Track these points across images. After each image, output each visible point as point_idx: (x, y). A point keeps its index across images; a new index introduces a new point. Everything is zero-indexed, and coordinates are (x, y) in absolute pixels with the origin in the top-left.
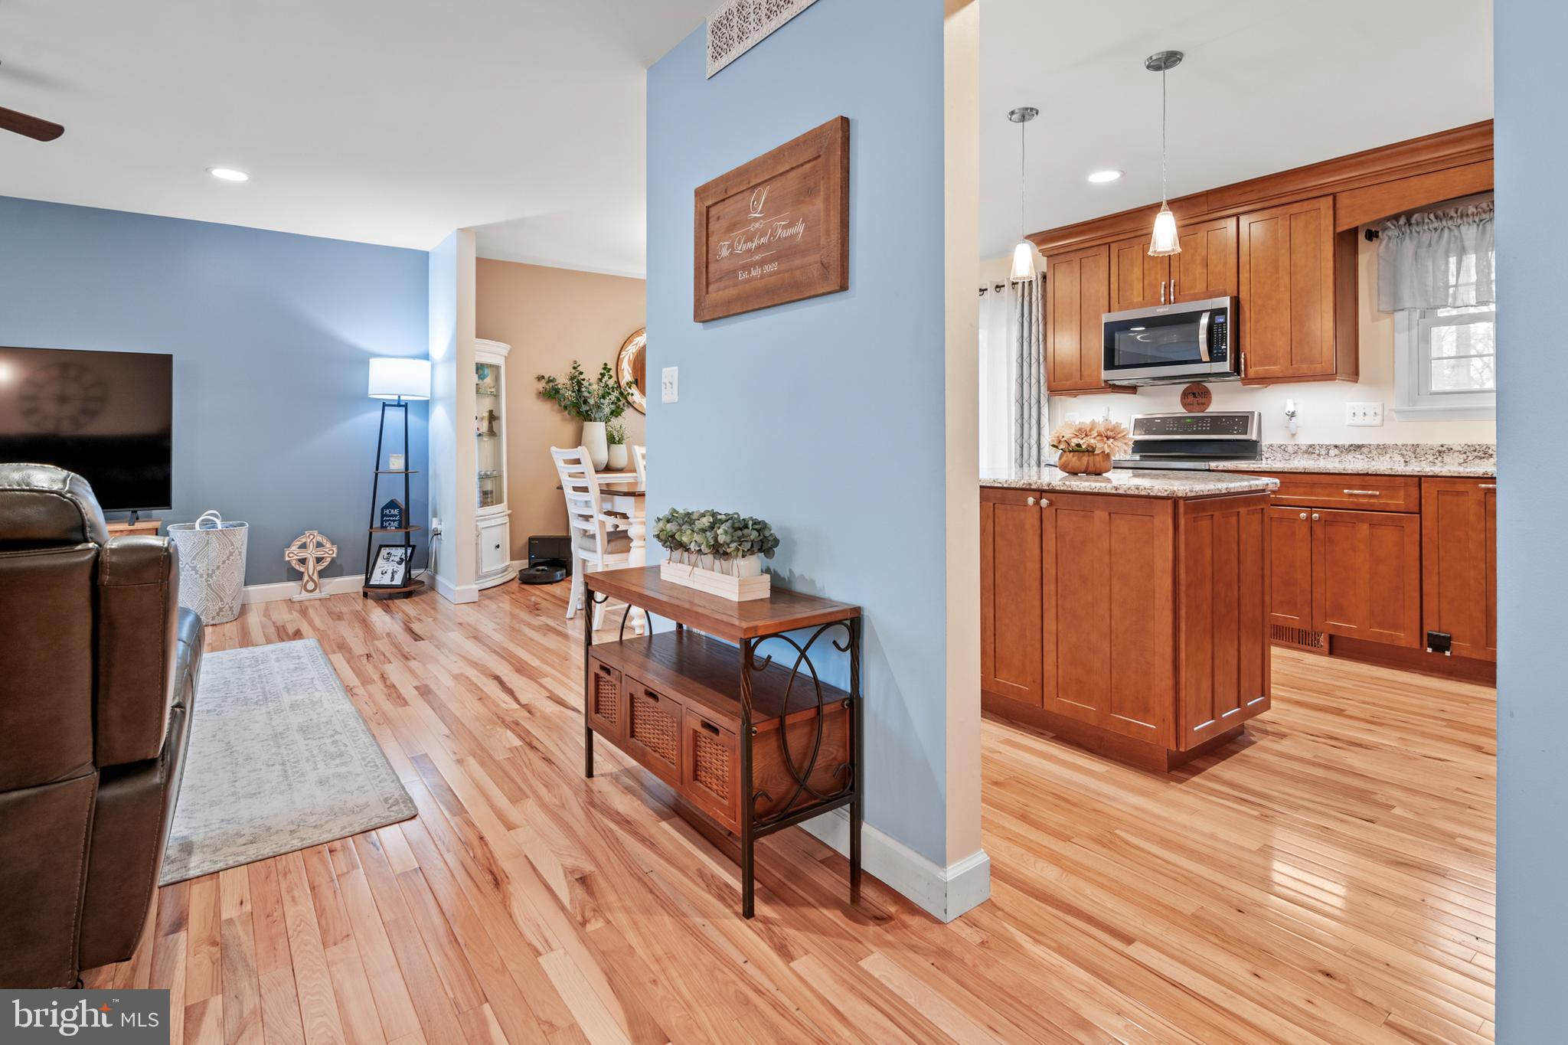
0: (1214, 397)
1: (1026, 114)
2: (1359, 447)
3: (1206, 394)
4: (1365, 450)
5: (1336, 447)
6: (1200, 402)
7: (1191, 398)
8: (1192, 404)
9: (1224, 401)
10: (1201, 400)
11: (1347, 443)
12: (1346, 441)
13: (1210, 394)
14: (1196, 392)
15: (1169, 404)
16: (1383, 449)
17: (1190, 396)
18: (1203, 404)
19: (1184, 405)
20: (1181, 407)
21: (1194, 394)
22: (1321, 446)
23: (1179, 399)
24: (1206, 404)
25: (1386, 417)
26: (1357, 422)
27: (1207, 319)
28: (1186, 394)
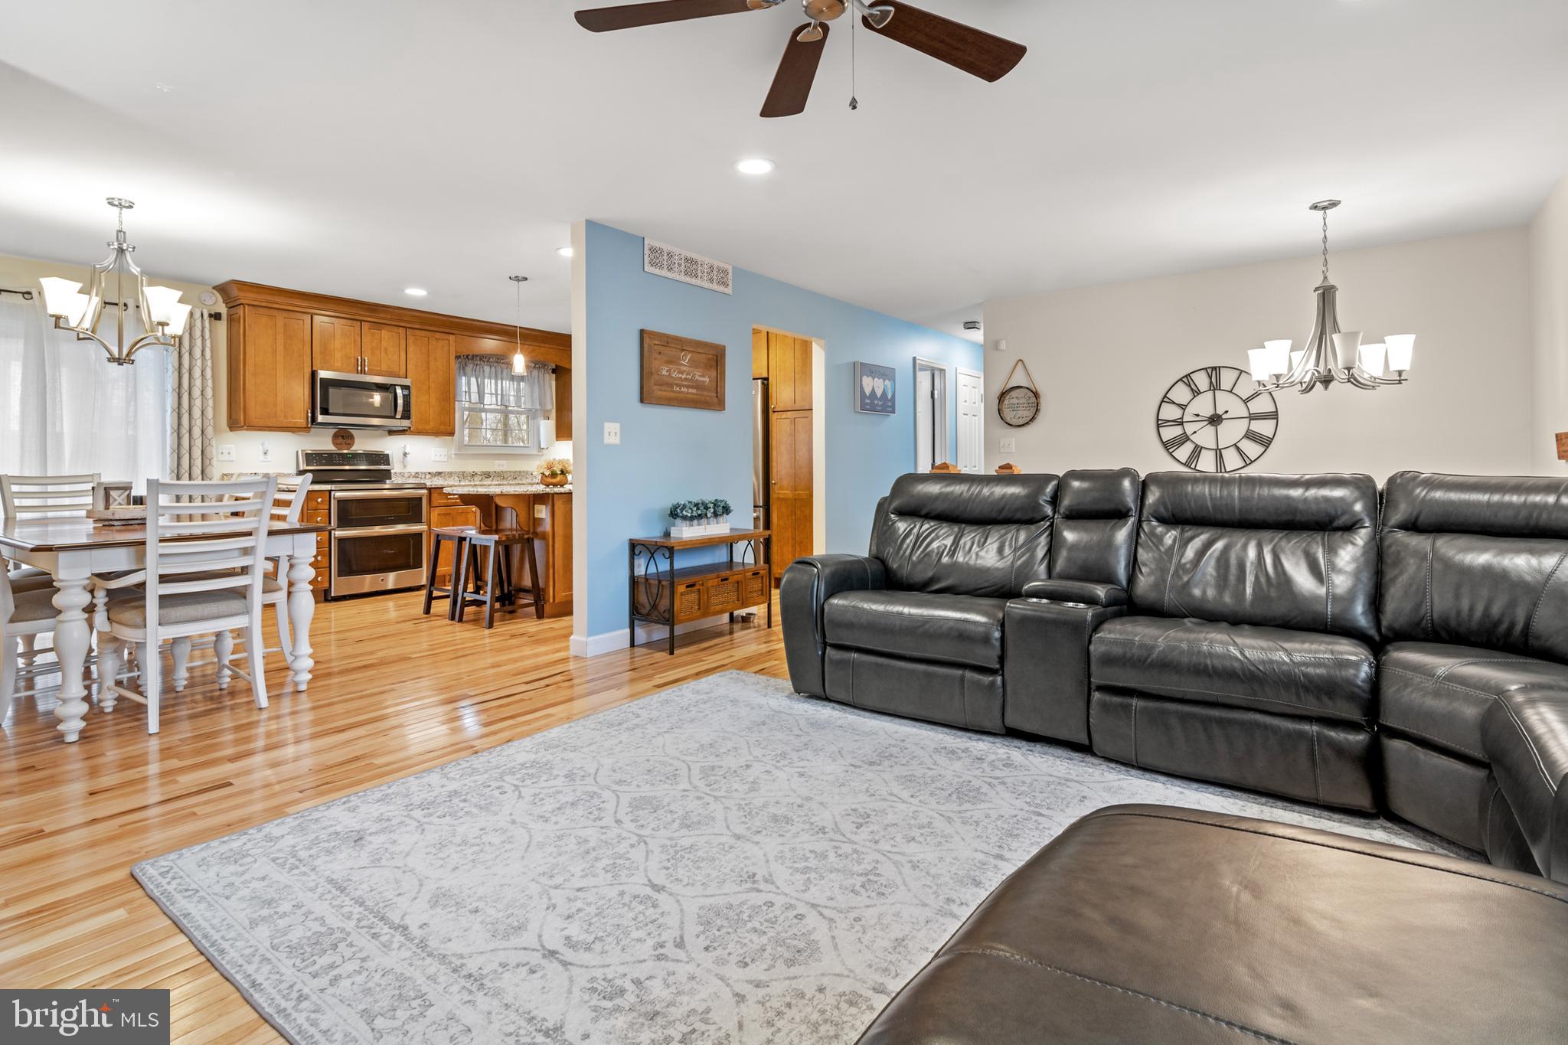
0: (356, 440)
1: (517, 279)
2: (440, 473)
3: (351, 437)
5: (428, 472)
6: (347, 443)
7: (340, 440)
8: (341, 444)
9: (363, 444)
10: (349, 442)
11: (435, 471)
12: (434, 471)
13: (354, 437)
14: (343, 435)
15: (324, 443)
16: (451, 474)
17: (340, 438)
18: (349, 444)
19: (335, 444)
20: (332, 445)
21: (343, 437)
23: (330, 439)
24: (351, 445)
25: (450, 457)
26: (438, 458)
27: (399, 391)
28: (335, 436)
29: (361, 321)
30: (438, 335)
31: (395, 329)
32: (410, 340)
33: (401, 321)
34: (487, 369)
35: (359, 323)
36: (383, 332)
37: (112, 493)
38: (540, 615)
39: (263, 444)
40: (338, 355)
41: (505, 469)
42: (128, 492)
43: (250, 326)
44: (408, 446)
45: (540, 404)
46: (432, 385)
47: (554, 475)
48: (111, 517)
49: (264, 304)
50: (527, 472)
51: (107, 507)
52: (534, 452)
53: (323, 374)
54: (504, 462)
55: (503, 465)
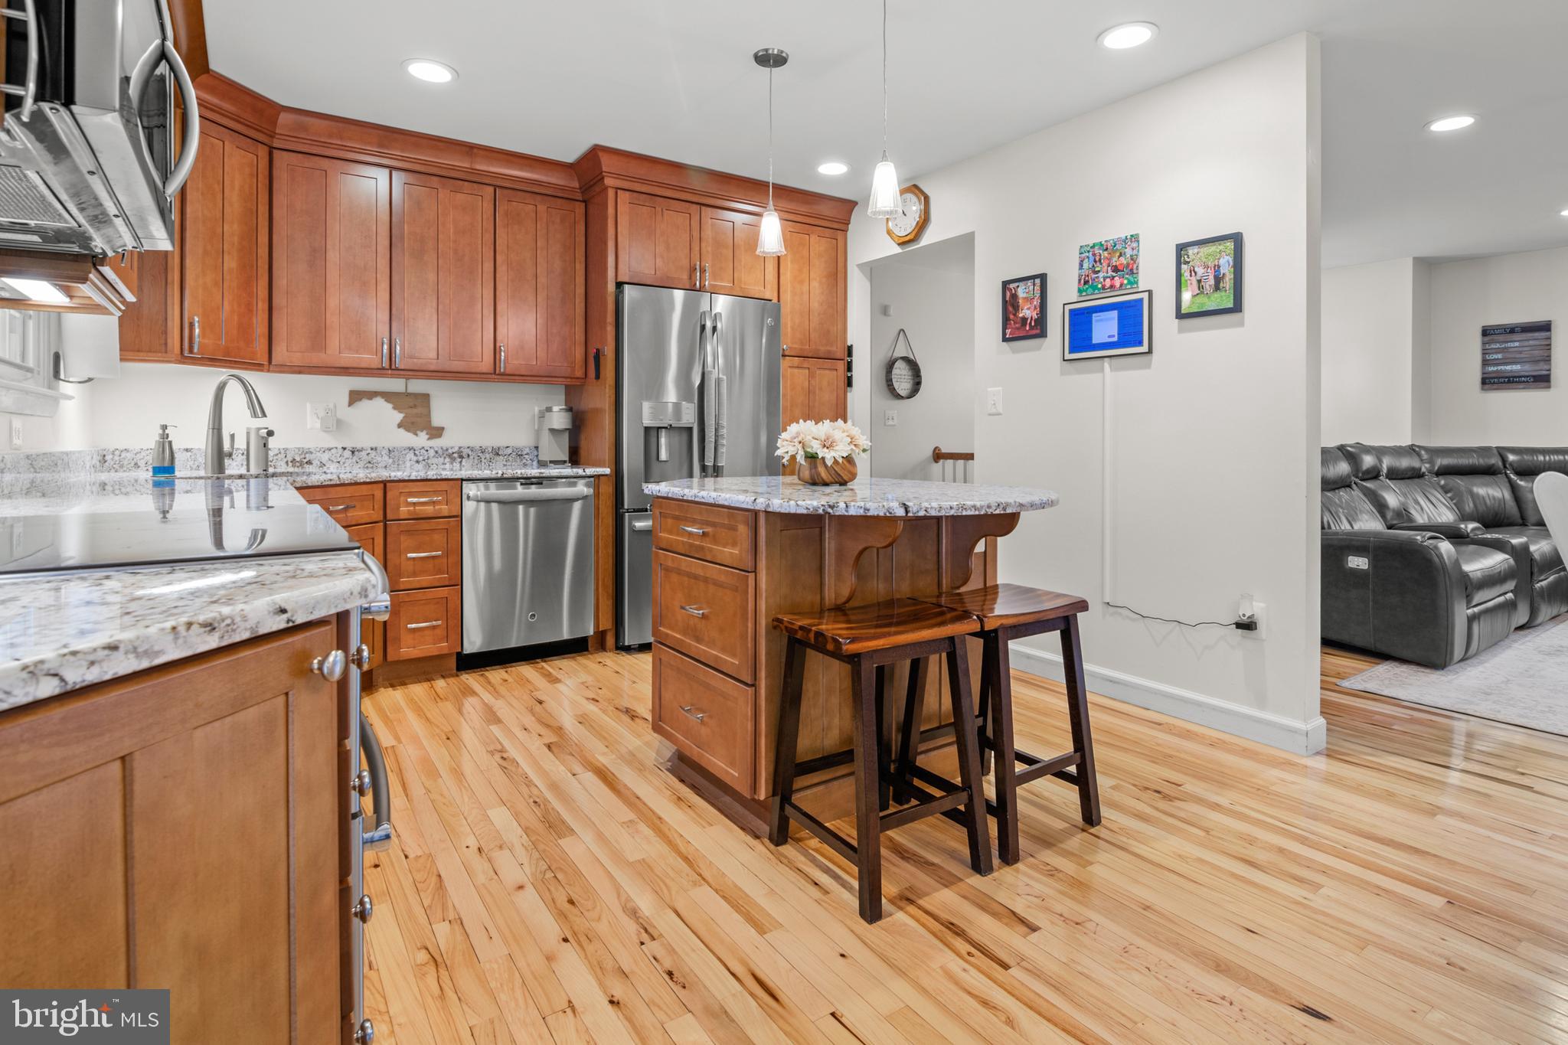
52: (44, 390)
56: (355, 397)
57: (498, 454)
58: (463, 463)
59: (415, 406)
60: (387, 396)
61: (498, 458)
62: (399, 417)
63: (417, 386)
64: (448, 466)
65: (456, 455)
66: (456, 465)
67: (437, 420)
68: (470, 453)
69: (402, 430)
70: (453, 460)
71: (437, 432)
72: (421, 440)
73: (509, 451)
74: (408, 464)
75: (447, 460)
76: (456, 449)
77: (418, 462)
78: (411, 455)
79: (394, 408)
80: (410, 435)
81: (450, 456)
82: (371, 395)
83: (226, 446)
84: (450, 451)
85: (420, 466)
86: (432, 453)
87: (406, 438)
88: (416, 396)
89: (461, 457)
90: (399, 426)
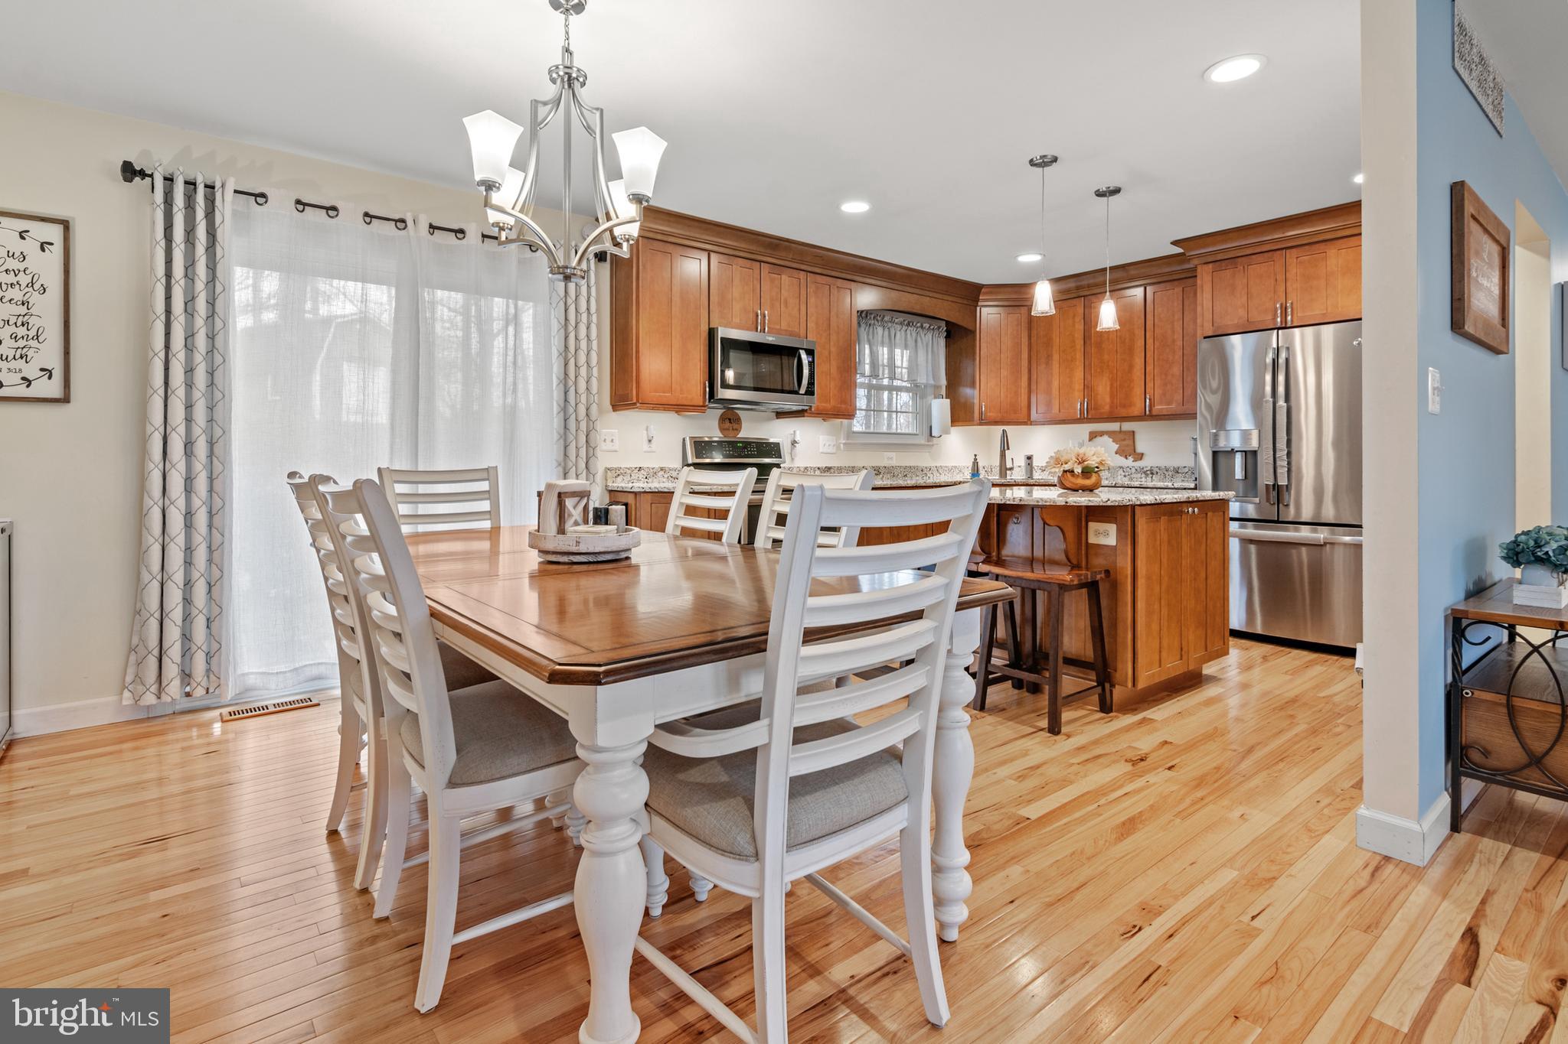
0: (744, 425)
2: (829, 468)
3: (738, 420)
4: (832, 471)
5: (819, 468)
6: (734, 428)
7: (727, 425)
8: (728, 429)
9: (750, 429)
10: (737, 425)
13: (740, 419)
14: (730, 418)
15: (710, 428)
17: (727, 421)
18: (736, 430)
19: (722, 430)
20: (718, 431)
21: (730, 419)
22: (811, 468)
23: (716, 423)
24: (738, 430)
25: (838, 448)
26: (825, 450)
27: (804, 356)
28: (723, 419)
29: (760, 261)
30: (839, 282)
31: (795, 273)
32: (811, 290)
33: (802, 262)
34: (880, 330)
35: (759, 263)
36: (783, 277)
37: (569, 503)
38: (1106, 707)
39: (647, 429)
40: (737, 307)
41: (894, 463)
42: (585, 501)
43: (644, 266)
44: (798, 432)
45: (934, 378)
46: (833, 349)
47: (1087, 472)
48: (574, 549)
49: (659, 237)
50: (916, 468)
51: (561, 531)
52: (923, 442)
53: (723, 332)
54: (893, 455)
55: (891, 458)
56: (1093, 436)
57: (1178, 472)
58: (1154, 478)
59: (1124, 440)
60: (1110, 434)
61: (1177, 475)
62: (1116, 447)
63: (1127, 426)
64: (1143, 479)
65: (1148, 472)
66: (1149, 479)
67: (1139, 449)
68: (1158, 471)
69: (1117, 455)
70: (1147, 475)
71: (1140, 456)
72: (1129, 462)
73: (1186, 470)
74: (1119, 477)
75: (1143, 475)
76: (1149, 468)
77: (1125, 476)
78: (1121, 472)
79: (1113, 441)
80: (1123, 459)
81: (1145, 472)
82: (1102, 434)
83: (1009, 465)
84: (1145, 469)
85: (1127, 479)
86: (1133, 470)
87: (1121, 461)
88: (1126, 432)
89: (1152, 474)
90: (1116, 453)
